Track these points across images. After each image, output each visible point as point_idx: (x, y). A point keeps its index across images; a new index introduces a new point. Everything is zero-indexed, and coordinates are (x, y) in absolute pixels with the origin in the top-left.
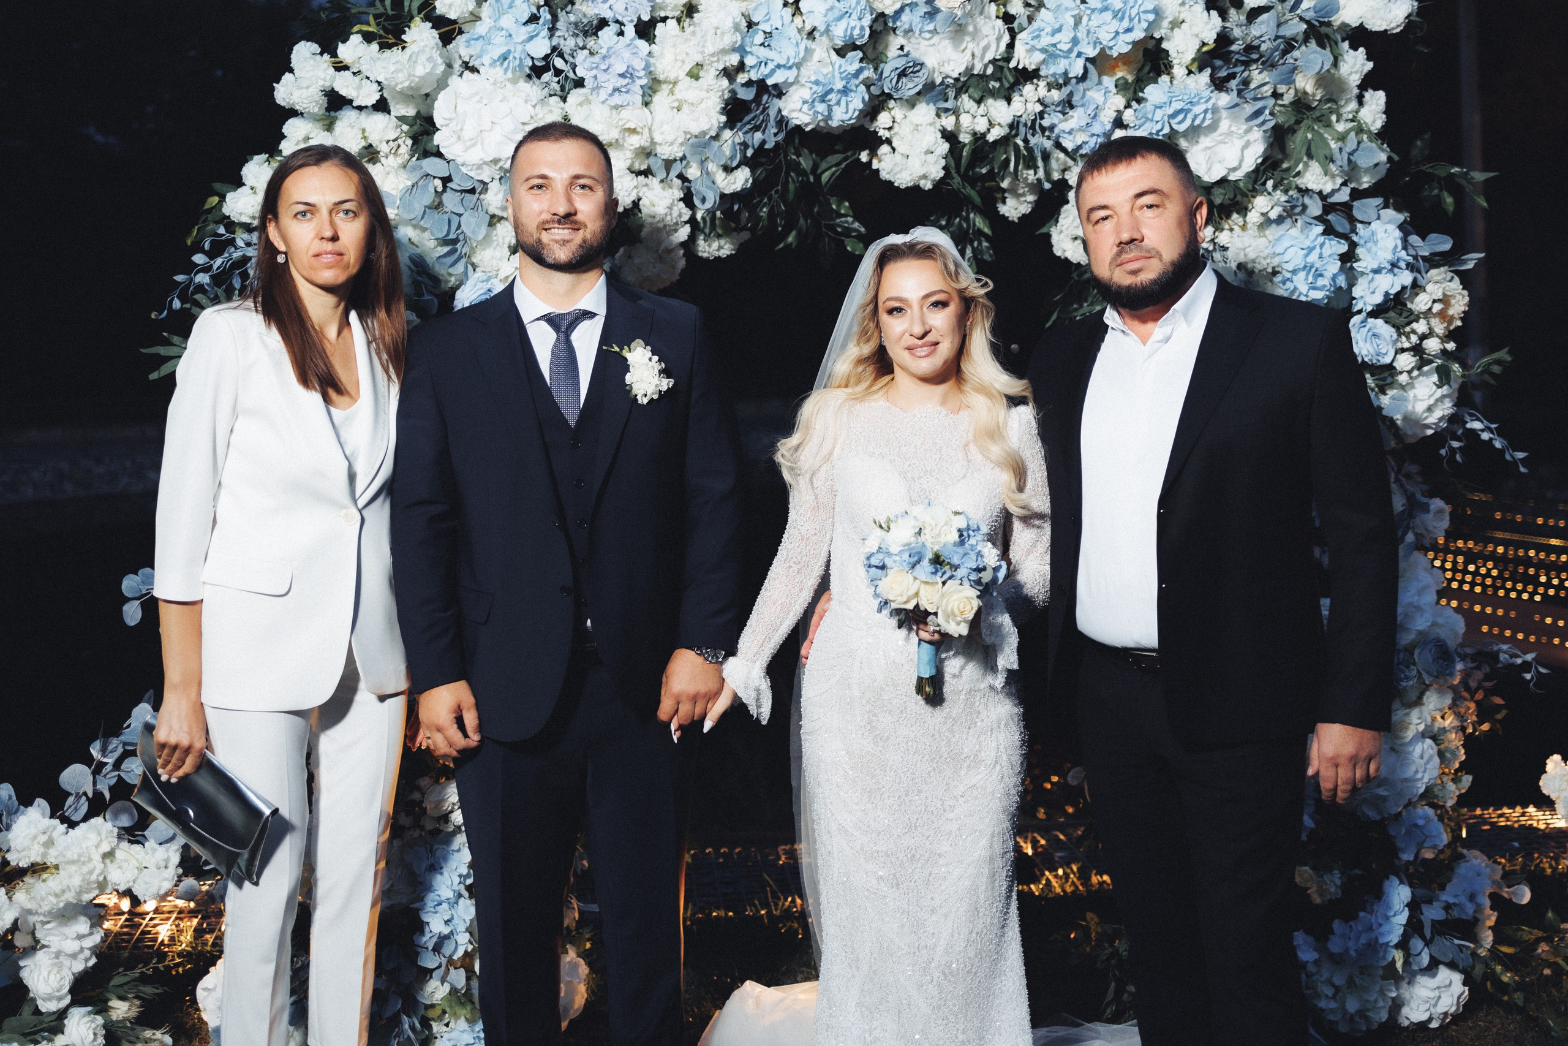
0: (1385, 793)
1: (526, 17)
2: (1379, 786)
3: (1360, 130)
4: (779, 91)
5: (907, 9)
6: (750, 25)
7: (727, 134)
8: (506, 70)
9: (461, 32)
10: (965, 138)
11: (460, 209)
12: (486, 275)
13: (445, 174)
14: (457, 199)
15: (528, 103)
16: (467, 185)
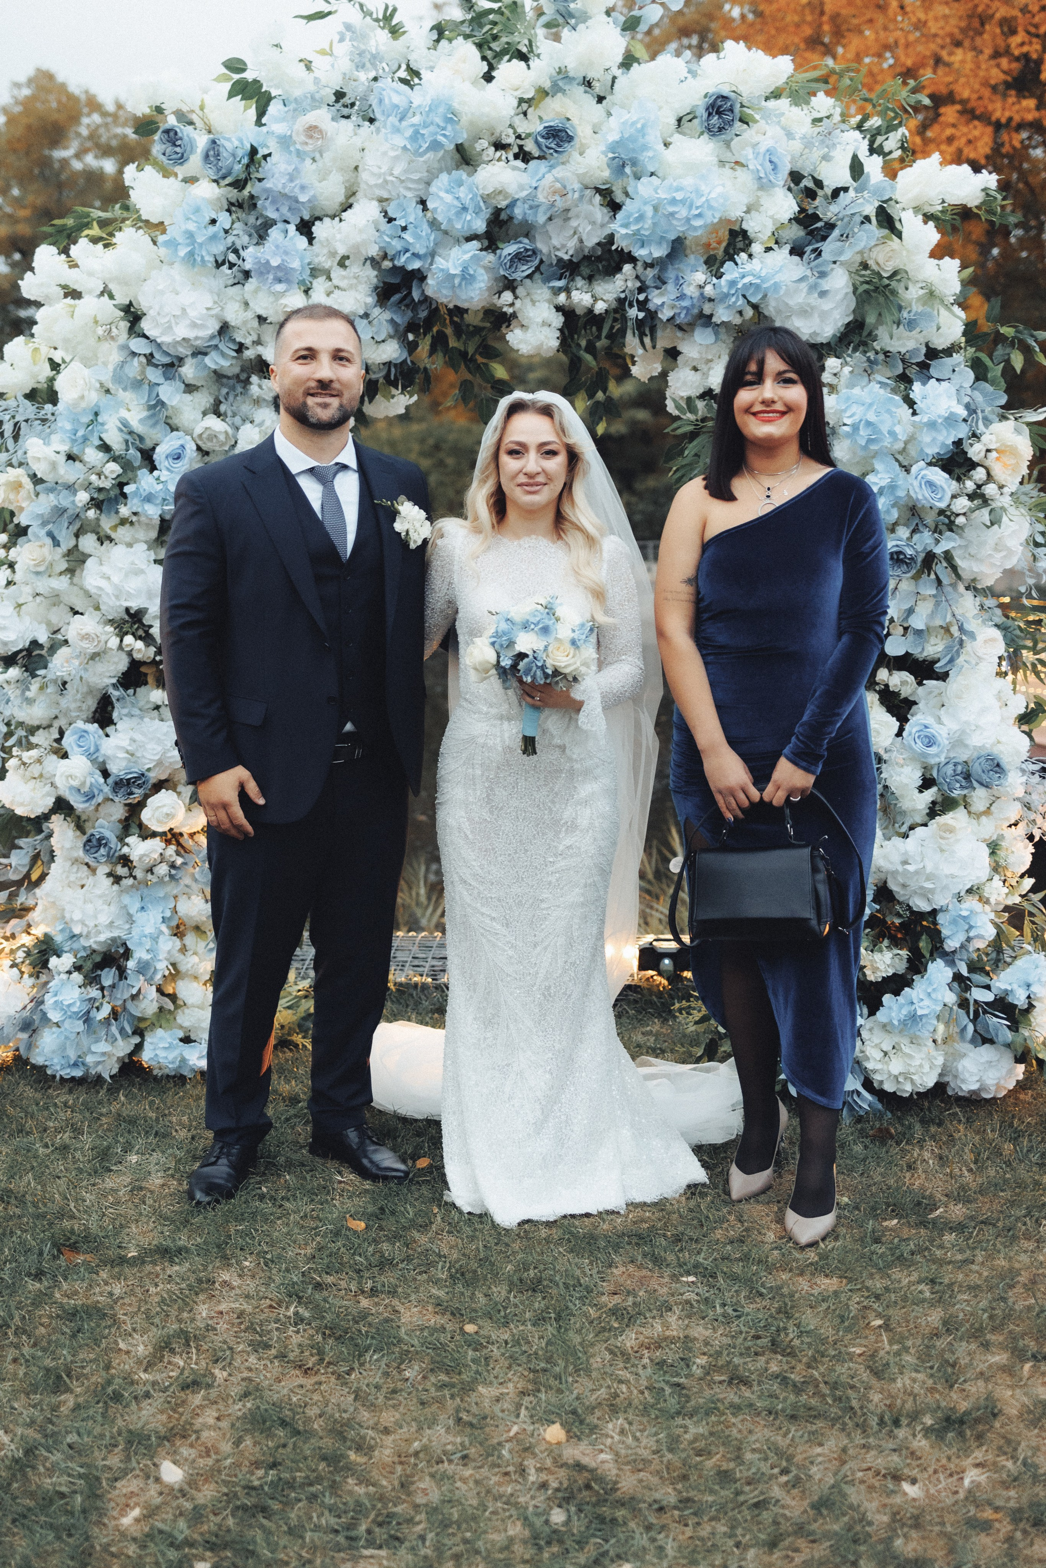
0: (931, 886)
1: (207, 219)
2: (928, 879)
3: (931, 295)
4: (420, 276)
5: (519, 203)
6: (391, 220)
7: (377, 311)
8: (193, 265)
9: (164, 232)
10: (579, 312)
11: (161, 380)
12: (181, 433)
13: (148, 352)
14: (159, 372)
15: (211, 292)
16: (166, 360)
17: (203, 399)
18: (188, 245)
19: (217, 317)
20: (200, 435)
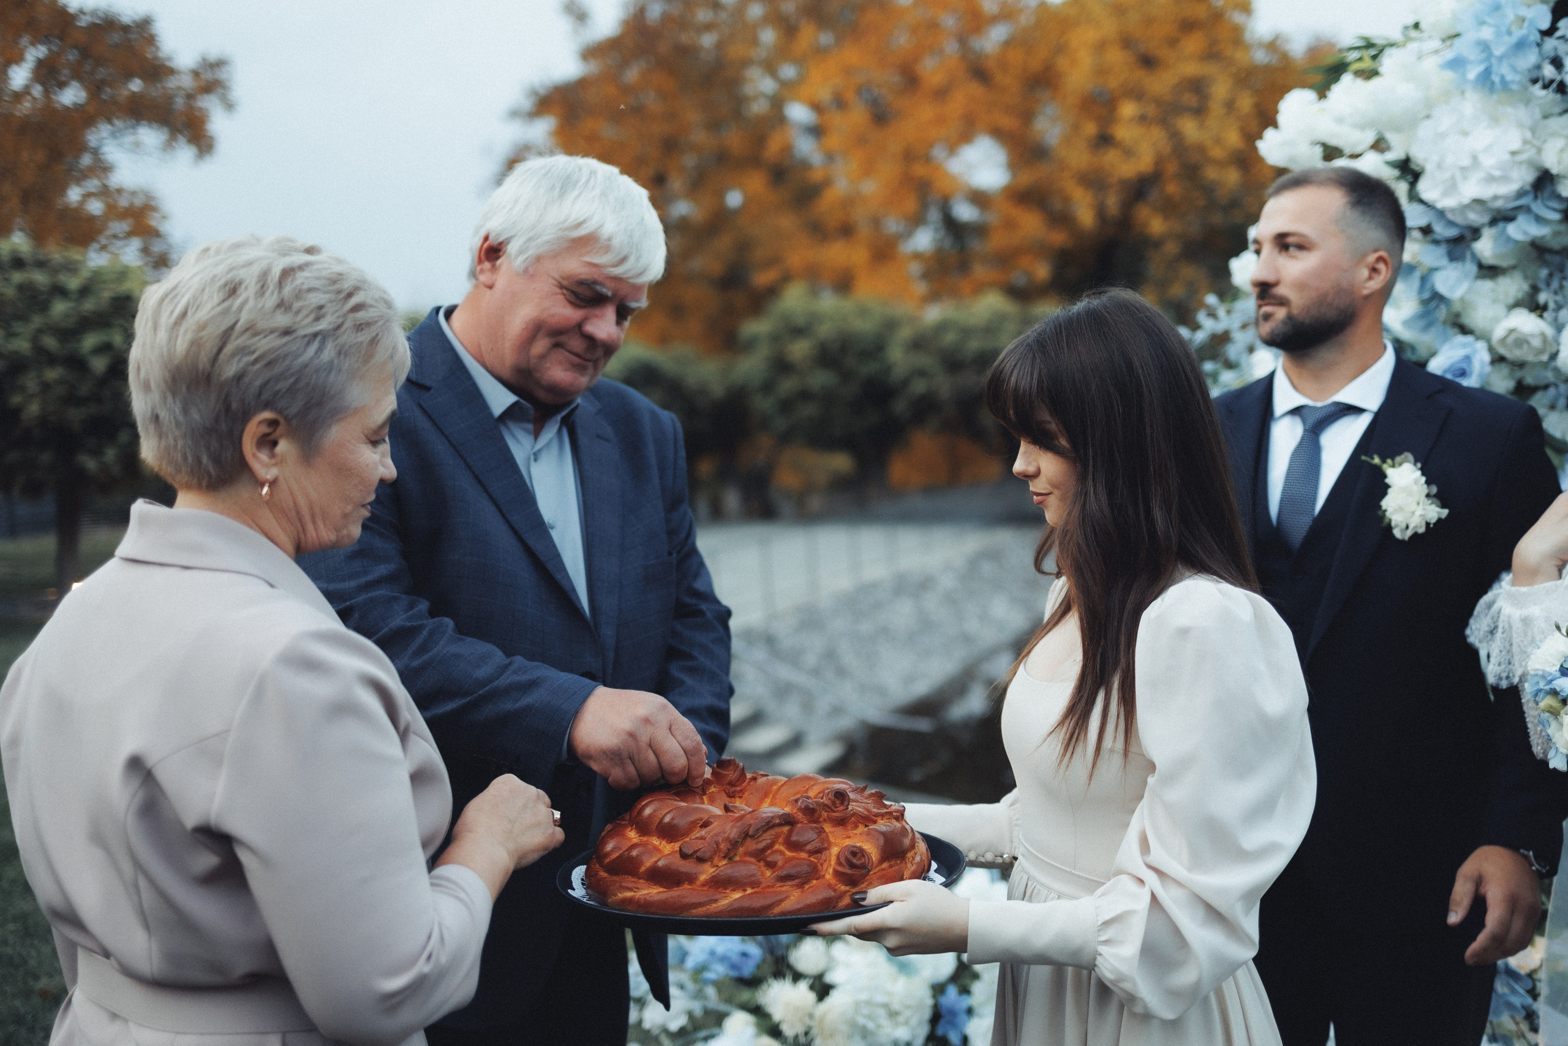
8: (1491, 90)
11: (1444, 261)
12: (1469, 339)
13: (1423, 222)
14: (1442, 250)
15: (1520, 125)
16: (1452, 233)
17: (1513, 286)
18: (1481, 62)
19: (1531, 163)
20: (1503, 340)
